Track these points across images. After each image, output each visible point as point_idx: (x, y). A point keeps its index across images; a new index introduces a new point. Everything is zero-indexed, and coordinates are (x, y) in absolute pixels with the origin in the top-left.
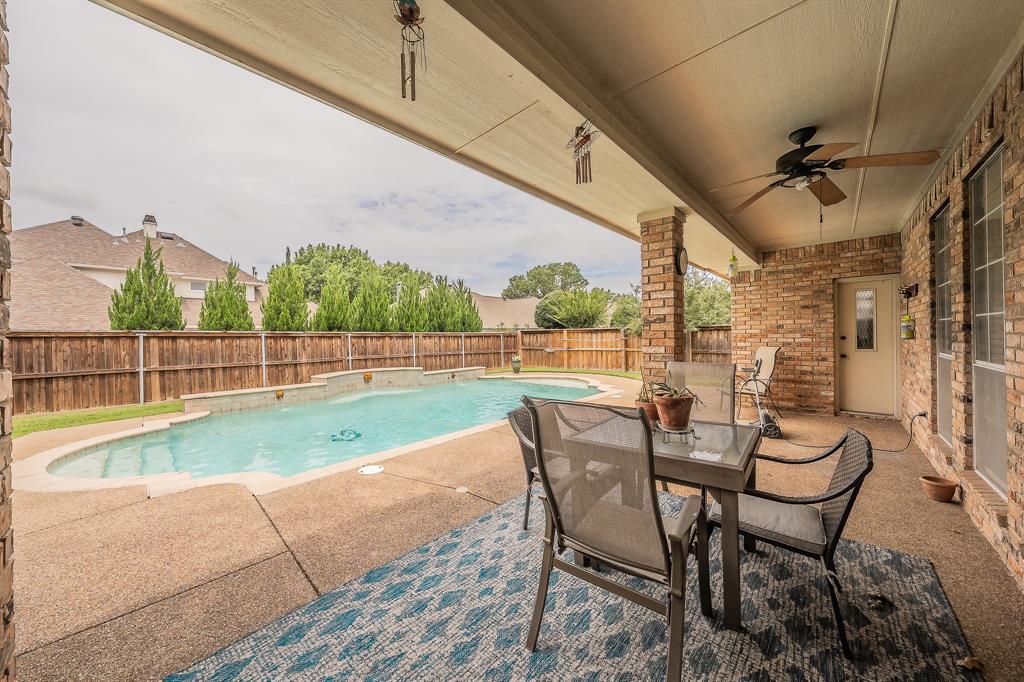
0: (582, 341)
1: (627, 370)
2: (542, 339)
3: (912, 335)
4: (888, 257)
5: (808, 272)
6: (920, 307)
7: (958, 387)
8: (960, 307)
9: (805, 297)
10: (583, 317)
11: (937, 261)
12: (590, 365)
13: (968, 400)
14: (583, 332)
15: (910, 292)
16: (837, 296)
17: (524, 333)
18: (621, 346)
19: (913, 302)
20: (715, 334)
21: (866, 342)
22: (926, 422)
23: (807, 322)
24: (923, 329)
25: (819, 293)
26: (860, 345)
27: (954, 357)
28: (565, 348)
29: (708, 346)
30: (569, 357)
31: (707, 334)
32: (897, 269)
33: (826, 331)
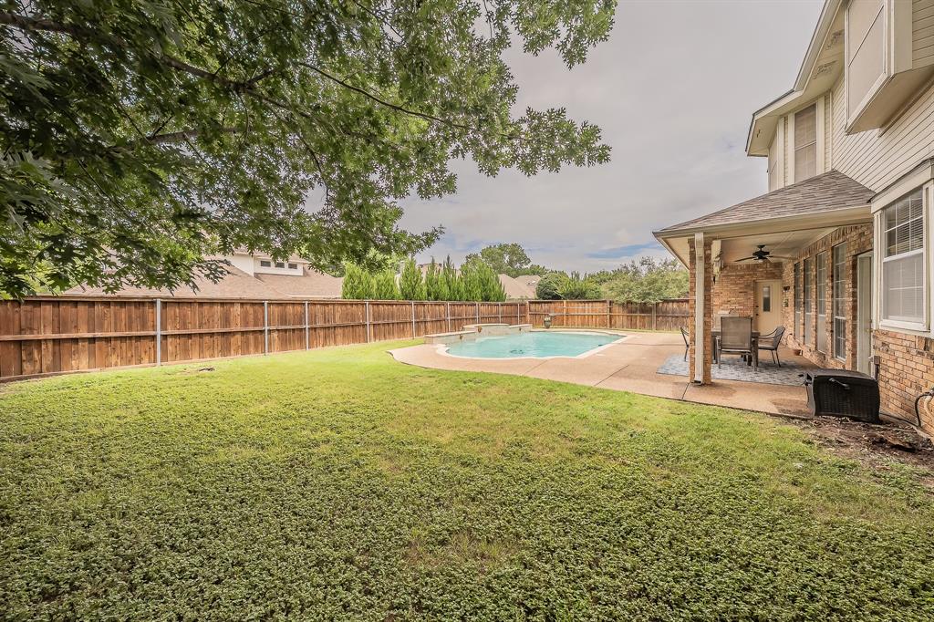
0: (578, 308)
1: (611, 327)
2: (546, 307)
3: (787, 305)
4: (776, 271)
5: (742, 276)
6: (790, 294)
7: (802, 321)
8: (802, 297)
9: (741, 288)
10: (577, 293)
11: (796, 280)
12: (583, 324)
13: (804, 324)
14: (578, 302)
15: (786, 289)
16: (754, 287)
17: (530, 302)
18: (606, 312)
19: (787, 293)
20: (671, 304)
21: (767, 308)
22: (792, 337)
23: (741, 299)
24: (791, 303)
25: (747, 286)
26: (765, 310)
27: (800, 313)
28: (565, 313)
29: (666, 312)
30: (568, 319)
31: (665, 304)
32: (780, 277)
33: (750, 303)
